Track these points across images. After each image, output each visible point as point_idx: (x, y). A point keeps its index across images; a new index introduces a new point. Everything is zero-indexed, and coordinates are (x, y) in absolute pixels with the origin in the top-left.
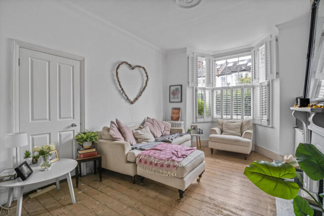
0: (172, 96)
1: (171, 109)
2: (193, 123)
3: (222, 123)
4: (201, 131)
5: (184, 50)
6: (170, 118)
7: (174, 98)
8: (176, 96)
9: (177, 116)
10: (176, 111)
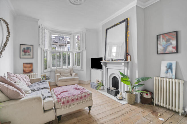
0: (22, 53)
1: (22, 64)
2: (42, 73)
3: (60, 71)
4: (49, 78)
5: (37, 20)
6: (22, 72)
7: (25, 55)
8: (27, 54)
9: (30, 69)
10: (29, 65)
